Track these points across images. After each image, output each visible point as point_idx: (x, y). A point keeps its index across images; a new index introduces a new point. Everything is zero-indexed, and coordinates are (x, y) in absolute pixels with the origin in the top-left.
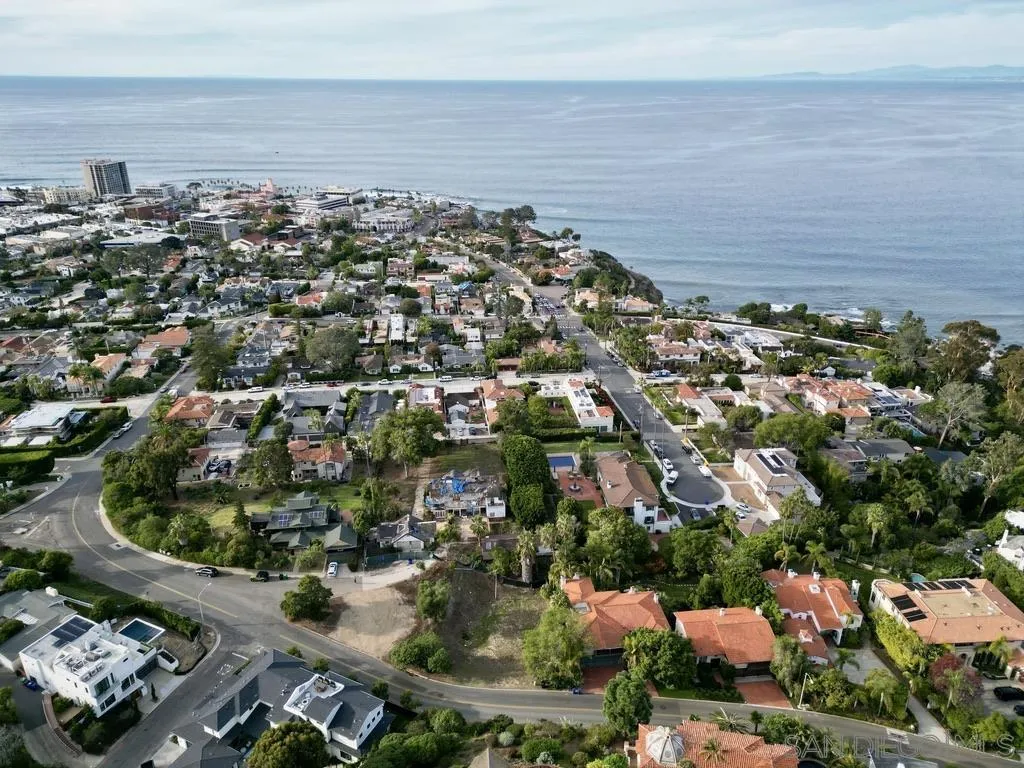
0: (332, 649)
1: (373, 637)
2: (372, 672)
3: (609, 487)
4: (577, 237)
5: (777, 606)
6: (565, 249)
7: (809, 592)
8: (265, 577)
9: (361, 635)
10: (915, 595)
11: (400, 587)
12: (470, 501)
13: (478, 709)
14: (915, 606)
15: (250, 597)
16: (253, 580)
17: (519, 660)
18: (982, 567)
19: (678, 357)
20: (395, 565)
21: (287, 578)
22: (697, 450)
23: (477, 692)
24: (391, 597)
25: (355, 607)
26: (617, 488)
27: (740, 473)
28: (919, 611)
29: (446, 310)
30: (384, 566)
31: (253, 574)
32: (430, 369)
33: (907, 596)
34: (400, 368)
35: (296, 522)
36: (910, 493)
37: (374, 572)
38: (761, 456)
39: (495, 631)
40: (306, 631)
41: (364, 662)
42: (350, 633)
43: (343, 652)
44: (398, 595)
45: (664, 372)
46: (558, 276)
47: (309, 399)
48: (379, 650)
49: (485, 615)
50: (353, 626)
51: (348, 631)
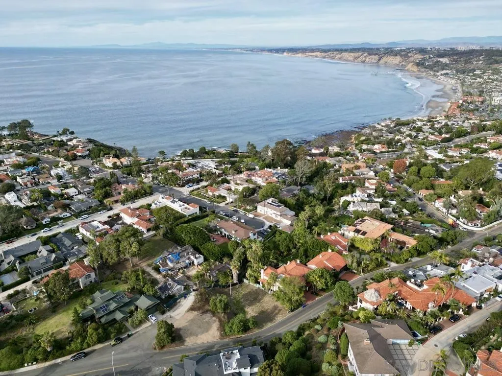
0: (194, 349)
1: (206, 334)
3: (233, 232)
4: (72, 133)
5: (334, 246)
6: (71, 140)
7: (332, 239)
8: (120, 340)
9: (199, 336)
10: (358, 227)
11: (192, 309)
12: (184, 262)
13: (279, 332)
14: (361, 231)
15: (123, 353)
16: (114, 345)
17: (267, 310)
18: (353, 216)
19: (191, 177)
20: (179, 302)
21: (132, 335)
22: (239, 210)
23: (271, 327)
24: (194, 315)
25: (183, 327)
26: (237, 232)
27: (262, 213)
28: (364, 232)
29: (32, 184)
30: (175, 305)
31: (113, 342)
32: (68, 215)
33: (356, 229)
34: (49, 220)
35: (113, 306)
36: (311, 202)
38: (268, 203)
39: (244, 306)
40: (172, 349)
41: (215, 345)
42: (194, 338)
43: (200, 347)
44: (195, 313)
45: (191, 184)
46: (80, 154)
47: (21, 250)
48: (214, 337)
49: (234, 303)
50: (191, 334)
51: (192, 338)
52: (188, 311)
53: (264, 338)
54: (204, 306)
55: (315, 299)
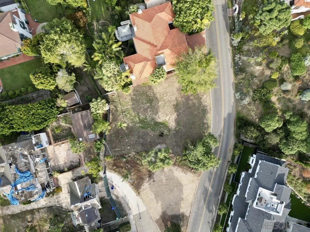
1: (184, 188)
2: (210, 180)
9: (184, 197)
11: (137, 187)
17: (177, 100)
20: (117, 197)
23: (215, 117)
24: (148, 189)
25: (162, 208)
30: (120, 204)
37: (127, 210)
41: (204, 186)
42: (184, 203)
44: (146, 185)
48: (193, 181)
49: (142, 127)
50: (178, 204)
51: (182, 205)
52: (139, 193)
53: (224, 133)
54: (139, 171)
55: (203, 39)
